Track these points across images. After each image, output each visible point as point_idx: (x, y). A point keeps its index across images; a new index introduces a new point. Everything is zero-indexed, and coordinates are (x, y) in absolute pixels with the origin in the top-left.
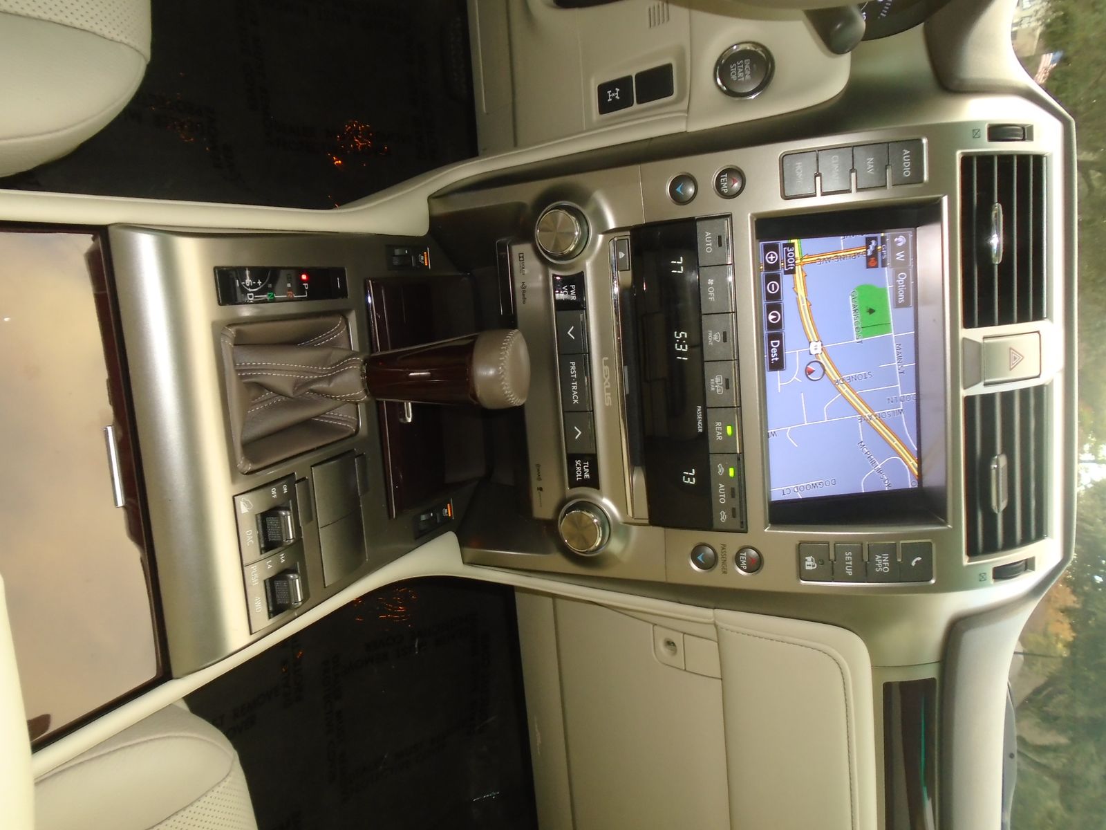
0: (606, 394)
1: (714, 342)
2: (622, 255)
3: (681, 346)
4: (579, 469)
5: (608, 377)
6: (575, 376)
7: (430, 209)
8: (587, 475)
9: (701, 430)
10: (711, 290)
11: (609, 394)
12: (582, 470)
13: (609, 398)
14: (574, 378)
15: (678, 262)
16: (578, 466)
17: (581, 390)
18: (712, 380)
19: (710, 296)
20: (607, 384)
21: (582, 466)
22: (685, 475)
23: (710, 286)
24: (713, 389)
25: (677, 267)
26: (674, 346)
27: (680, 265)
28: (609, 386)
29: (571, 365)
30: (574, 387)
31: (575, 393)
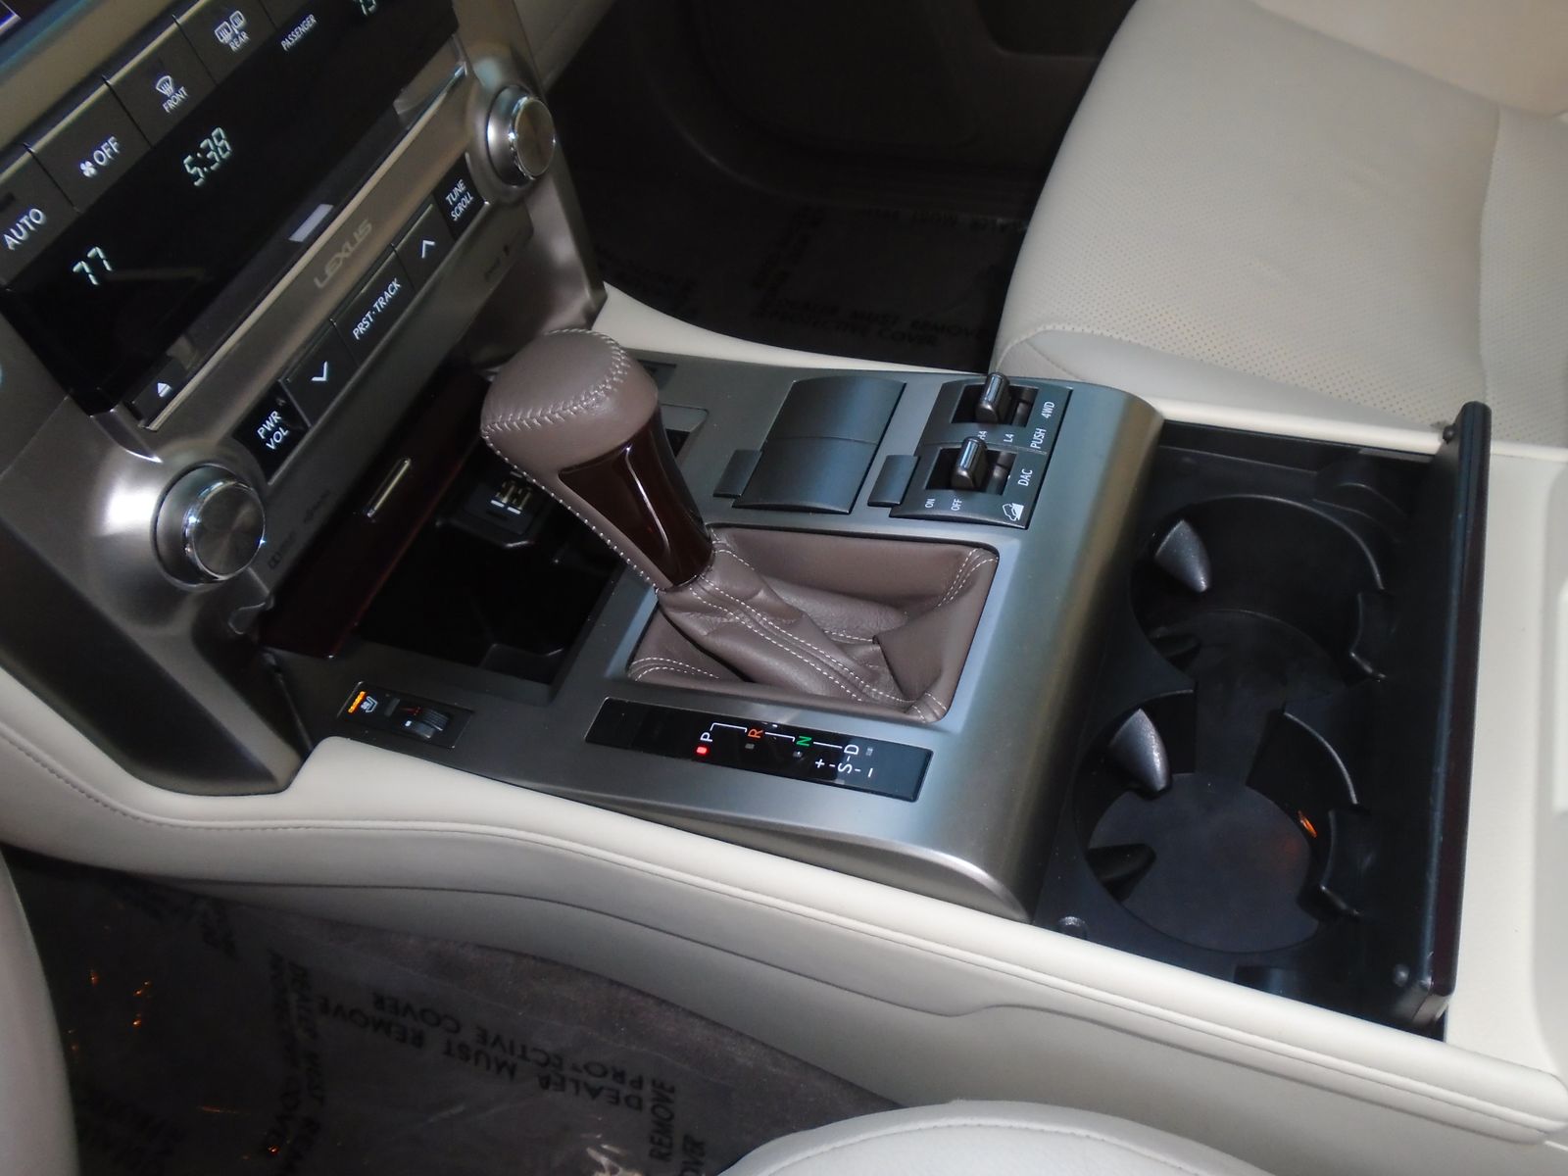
0: (359, 240)
1: (176, 90)
2: (163, 389)
3: (208, 156)
4: (461, 207)
5: (338, 255)
6: (368, 315)
7: (296, 771)
8: (461, 187)
9: (310, 21)
10: (101, 159)
11: (355, 235)
12: (459, 200)
13: (361, 232)
14: (372, 316)
15: (87, 270)
16: (458, 211)
17: (378, 290)
18: (233, 48)
19: (113, 153)
20: (347, 250)
21: (455, 204)
22: (367, 8)
23: (96, 166)
24: (245, 36)
25: (95, 263)
26: (218, 169)
27: (87, 260)
28: (347, 245)
29: (360, 335)
30: (382, 303)
31: (388, 295)
